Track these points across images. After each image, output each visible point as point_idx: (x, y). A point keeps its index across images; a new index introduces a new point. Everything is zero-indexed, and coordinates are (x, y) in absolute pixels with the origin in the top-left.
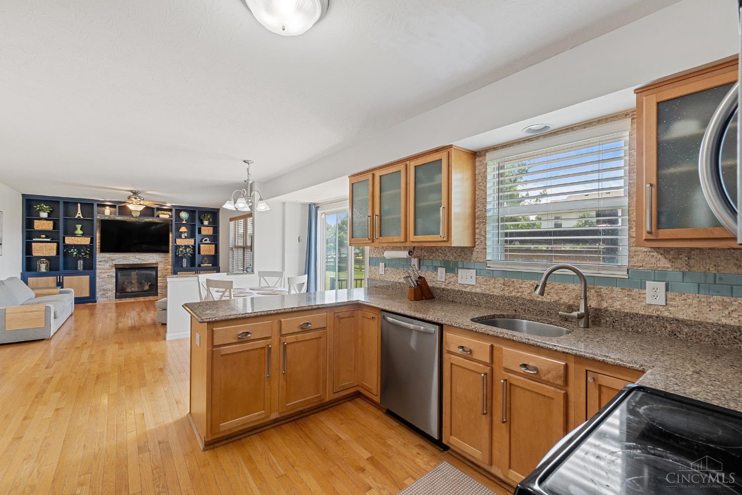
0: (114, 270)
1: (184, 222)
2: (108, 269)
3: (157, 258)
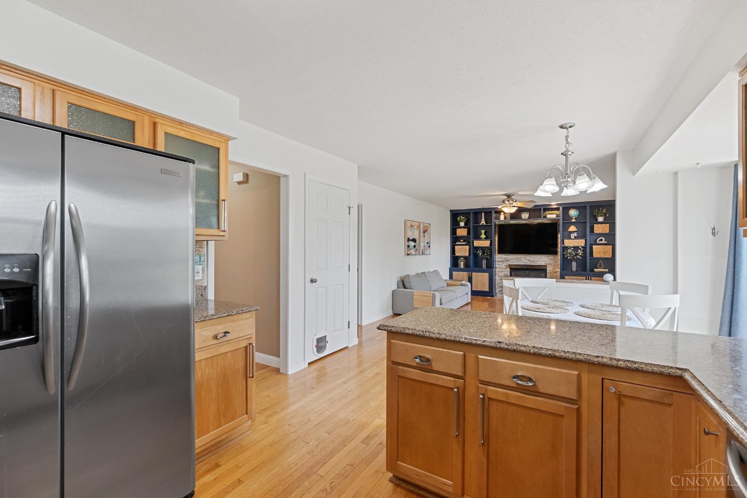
0: (509, 270)
1: (573, 221)
2: (505, 269)
3: (546, 260)
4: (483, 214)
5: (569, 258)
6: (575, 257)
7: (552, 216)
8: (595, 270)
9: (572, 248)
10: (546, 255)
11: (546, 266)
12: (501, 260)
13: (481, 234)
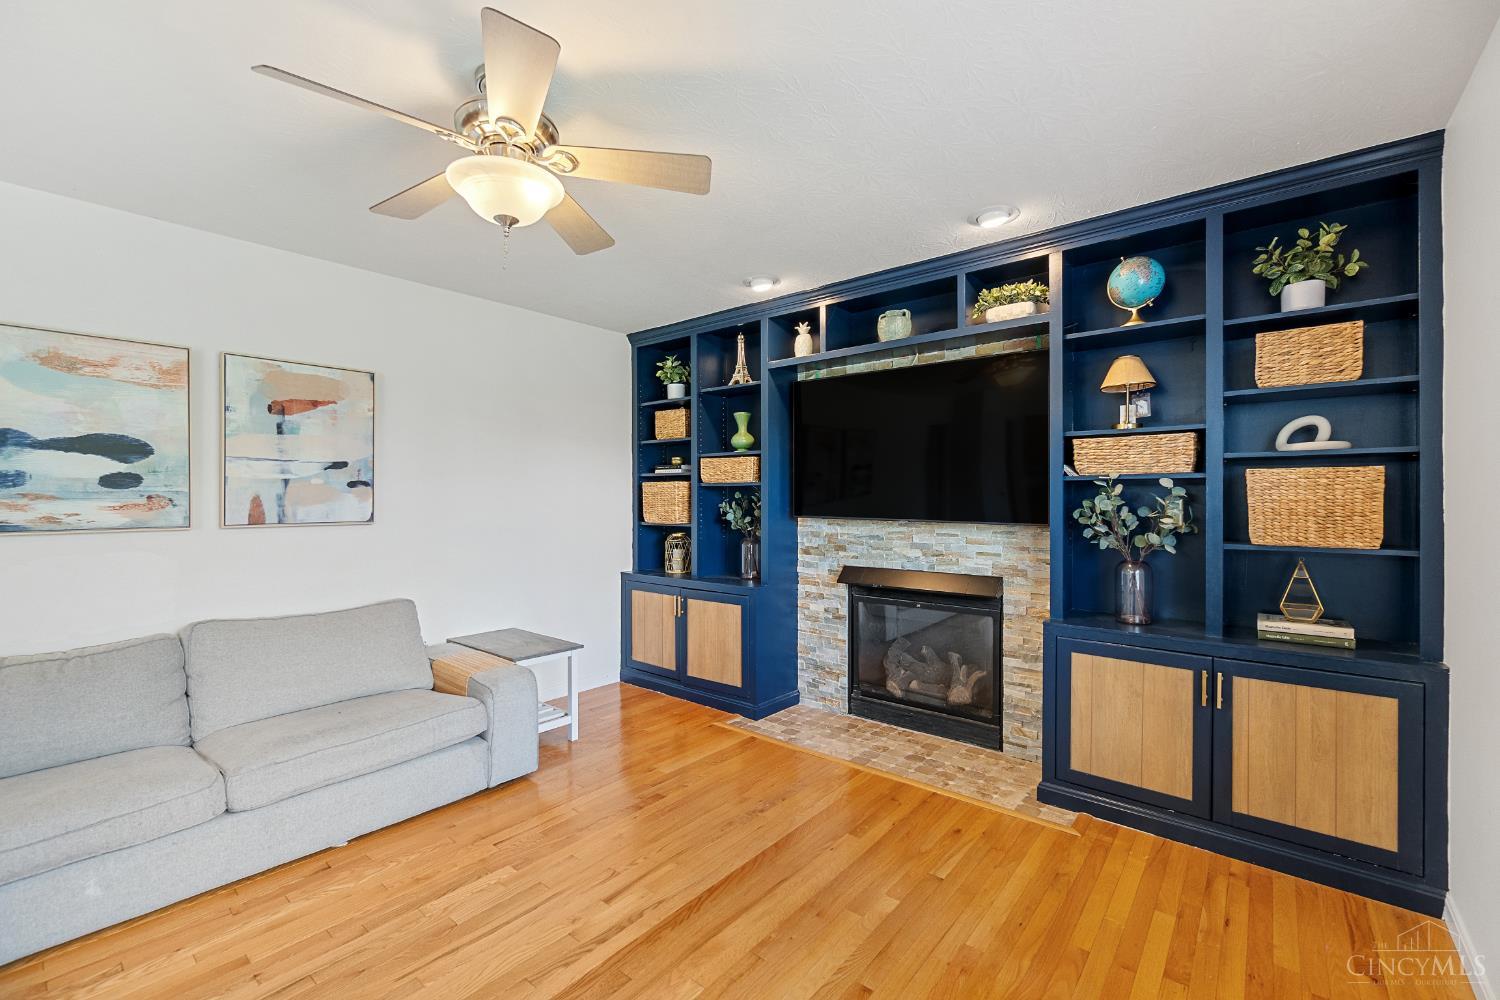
0: (844, 590)
1: (1133, 323)
2: (827, 585)
3: (999, 549)
4: (740, 337)
5: (1104, 544)
6: (1139, 541)
7: (1008, 308)
8: (1263, 624)
9: (1119, 489)
10: (1003, 528)
11: (999, 580)
12: (816, 542)
13: (735, 430)
